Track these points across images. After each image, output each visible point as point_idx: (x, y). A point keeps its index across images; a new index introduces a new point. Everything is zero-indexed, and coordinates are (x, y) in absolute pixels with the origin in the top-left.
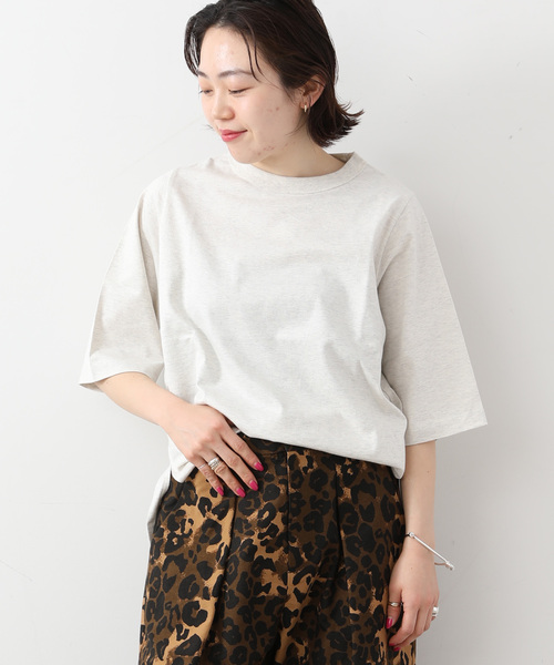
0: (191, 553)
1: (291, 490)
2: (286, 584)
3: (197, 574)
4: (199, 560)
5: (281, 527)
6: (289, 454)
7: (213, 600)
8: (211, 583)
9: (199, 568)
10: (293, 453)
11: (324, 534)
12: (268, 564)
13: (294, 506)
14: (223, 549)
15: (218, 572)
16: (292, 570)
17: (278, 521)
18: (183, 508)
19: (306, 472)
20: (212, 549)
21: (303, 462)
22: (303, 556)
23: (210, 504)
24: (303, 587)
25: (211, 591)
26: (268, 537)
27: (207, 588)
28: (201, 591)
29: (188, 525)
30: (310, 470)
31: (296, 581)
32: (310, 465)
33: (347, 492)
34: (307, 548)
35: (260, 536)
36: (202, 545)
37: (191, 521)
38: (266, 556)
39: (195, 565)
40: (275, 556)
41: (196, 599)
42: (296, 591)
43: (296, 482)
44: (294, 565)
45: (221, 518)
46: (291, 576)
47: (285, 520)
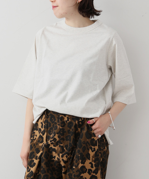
0: (34, 145)
1: (61, 128)
2: (59, 157)
3: (35, 152)
4: (36, 147)
5: (58, 139)
6: (60, 116)
7: (38, 160)
8: (39, 155)
9: (36, 150)
10: (62, 116)
11: (71, 142)
12: (54, 150)
13: (61, 132)
14: (44, 145)
15: (41, 152)
16: (61, 153)
17: (56, 137)
18: (34, 131)
19: (66, 122)
20: (41, 145)
21: (66, 119)
22: (65, 149)
23: (41, 130)
24: (65, 158)
25: (38, 157)
26: (53, 142)
27: (37, 156)
28: (35, 157)
29: (35, 136)
30: (68, 122)
31: (62, 156)
32: (68, 120)
33: (79, 129)
34: (66, 146)
35: (51, 141)
36: (38, 143)
37: (36, 136)
38: (53, 147)
39: (35, 149)
40: (56, 148)
41: (34, 159)
42: (63, 160)
43: (62, 125)
44: (61, 151)
45: (43, 135)
46: (61, 155)
47: (59, 137)
